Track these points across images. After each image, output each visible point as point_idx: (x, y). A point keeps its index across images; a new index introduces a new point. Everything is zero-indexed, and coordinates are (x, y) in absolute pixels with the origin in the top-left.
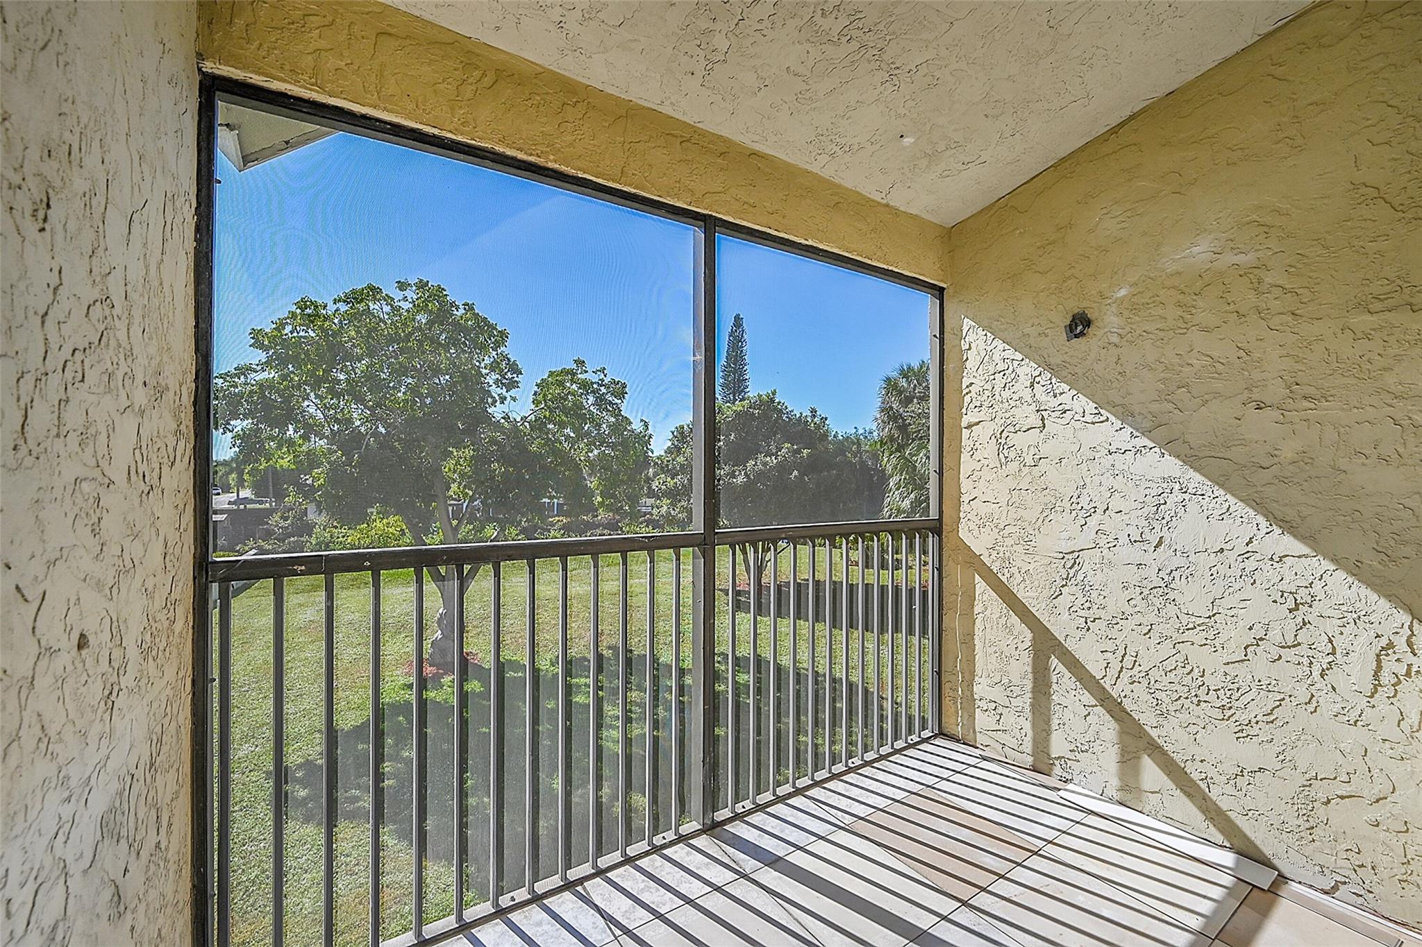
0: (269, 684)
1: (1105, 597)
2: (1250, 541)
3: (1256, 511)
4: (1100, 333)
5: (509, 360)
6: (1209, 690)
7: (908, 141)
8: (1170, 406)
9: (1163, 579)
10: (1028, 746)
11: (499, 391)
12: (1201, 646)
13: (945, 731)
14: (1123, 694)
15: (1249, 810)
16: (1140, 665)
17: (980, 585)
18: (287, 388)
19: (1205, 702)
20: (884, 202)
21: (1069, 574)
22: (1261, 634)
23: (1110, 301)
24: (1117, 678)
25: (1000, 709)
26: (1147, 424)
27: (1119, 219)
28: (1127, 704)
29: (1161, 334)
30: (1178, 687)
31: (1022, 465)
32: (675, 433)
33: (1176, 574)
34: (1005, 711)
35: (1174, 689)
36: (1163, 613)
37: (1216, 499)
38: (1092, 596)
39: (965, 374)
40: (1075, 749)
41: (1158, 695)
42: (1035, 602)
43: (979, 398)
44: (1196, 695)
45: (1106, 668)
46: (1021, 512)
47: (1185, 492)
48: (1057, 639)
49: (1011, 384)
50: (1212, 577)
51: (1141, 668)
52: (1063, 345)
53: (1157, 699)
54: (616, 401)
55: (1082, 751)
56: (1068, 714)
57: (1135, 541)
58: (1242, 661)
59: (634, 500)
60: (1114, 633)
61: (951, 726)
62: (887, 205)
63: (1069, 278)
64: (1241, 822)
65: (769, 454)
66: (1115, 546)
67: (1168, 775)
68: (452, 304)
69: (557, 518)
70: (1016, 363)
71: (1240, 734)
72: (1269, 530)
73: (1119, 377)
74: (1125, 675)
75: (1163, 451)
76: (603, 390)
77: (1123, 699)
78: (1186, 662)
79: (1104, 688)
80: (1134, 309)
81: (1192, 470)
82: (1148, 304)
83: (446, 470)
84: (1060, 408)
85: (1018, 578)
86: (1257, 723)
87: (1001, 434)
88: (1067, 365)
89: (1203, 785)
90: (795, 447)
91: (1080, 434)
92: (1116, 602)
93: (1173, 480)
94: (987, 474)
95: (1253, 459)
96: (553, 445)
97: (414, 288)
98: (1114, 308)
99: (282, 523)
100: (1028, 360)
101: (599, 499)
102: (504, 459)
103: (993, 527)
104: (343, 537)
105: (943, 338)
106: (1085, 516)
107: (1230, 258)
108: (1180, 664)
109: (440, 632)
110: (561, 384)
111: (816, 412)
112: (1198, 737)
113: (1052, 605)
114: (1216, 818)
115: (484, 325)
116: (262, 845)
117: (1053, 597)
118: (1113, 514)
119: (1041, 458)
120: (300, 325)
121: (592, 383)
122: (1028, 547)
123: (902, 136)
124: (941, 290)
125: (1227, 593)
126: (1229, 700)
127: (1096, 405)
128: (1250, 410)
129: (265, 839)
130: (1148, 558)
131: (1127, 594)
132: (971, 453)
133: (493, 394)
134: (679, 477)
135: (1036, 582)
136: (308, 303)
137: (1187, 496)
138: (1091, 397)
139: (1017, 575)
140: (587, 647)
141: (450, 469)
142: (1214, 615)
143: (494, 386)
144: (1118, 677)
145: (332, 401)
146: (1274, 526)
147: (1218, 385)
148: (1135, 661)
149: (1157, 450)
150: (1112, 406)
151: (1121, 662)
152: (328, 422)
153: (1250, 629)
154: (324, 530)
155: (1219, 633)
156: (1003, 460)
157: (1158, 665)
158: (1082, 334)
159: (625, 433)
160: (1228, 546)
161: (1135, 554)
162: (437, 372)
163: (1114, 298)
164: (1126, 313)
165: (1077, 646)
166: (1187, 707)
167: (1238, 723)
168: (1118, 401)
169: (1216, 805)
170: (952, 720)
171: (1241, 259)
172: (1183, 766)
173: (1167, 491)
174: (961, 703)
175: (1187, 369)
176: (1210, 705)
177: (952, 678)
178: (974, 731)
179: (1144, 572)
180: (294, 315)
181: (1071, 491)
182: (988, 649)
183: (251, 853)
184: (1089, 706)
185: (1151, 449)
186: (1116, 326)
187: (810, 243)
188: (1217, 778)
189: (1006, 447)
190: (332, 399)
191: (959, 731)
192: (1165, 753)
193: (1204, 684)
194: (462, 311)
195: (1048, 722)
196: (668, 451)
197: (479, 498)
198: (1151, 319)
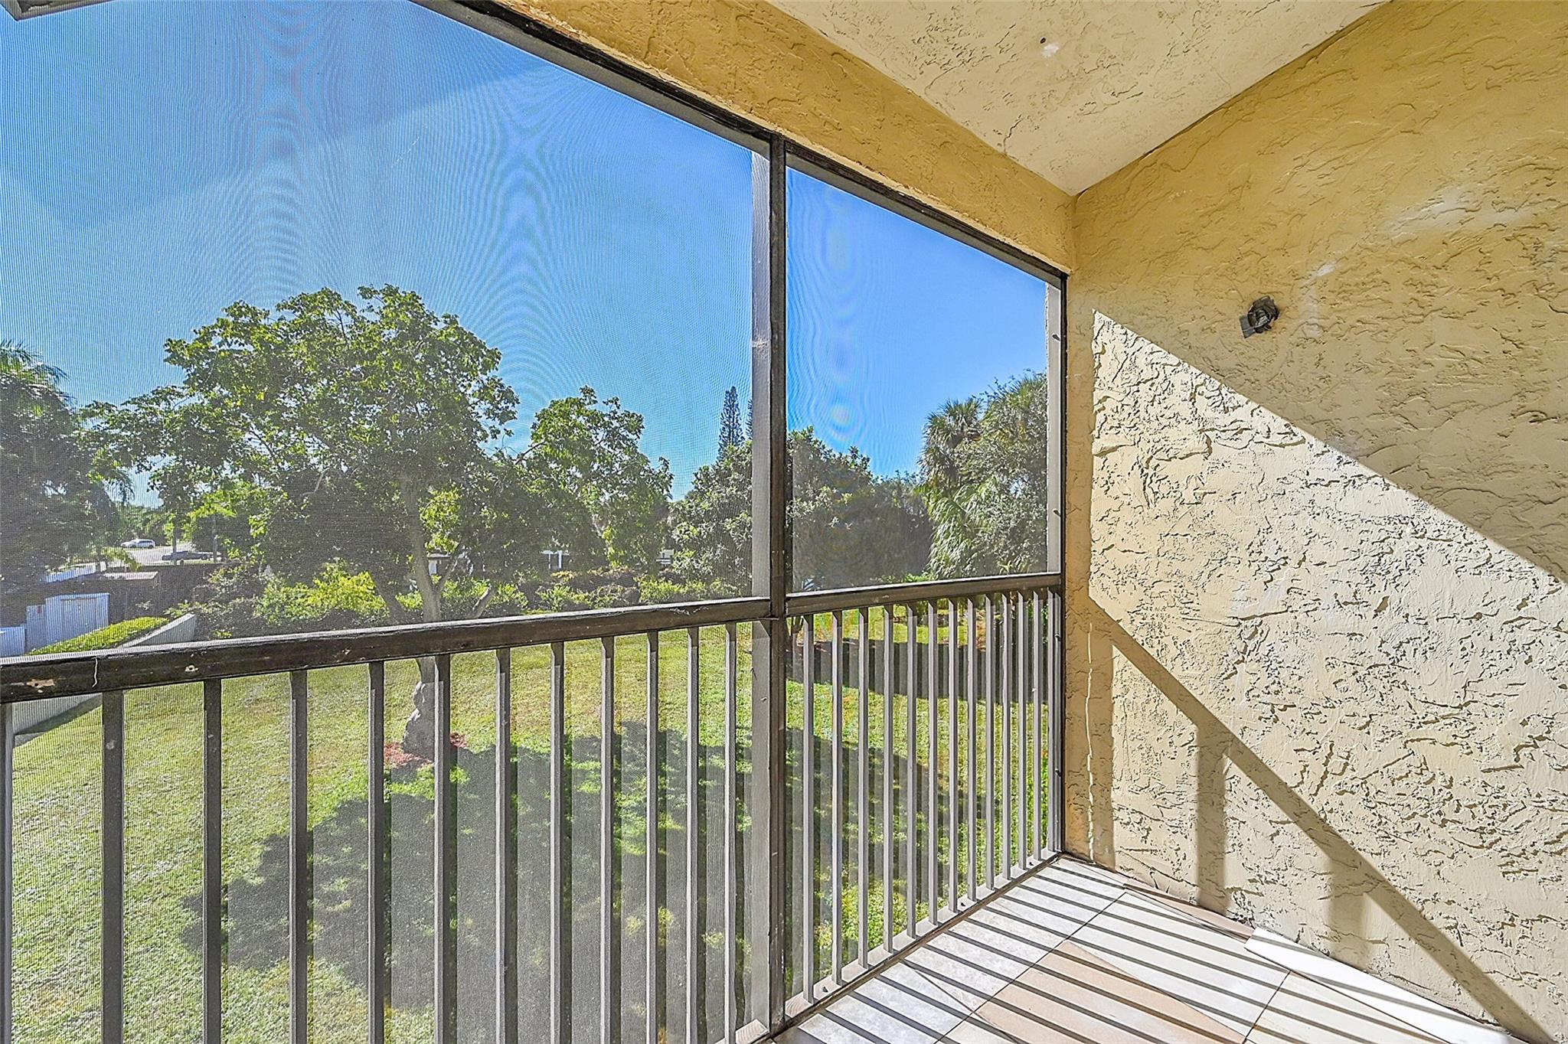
0: (198, 781)
1: (1300, 678)
2: (1524, 603)
3: (1532, 562)
4: (1291, 326)
5: (502, 386)
6: (1459, 805)
7: (1050, 48)
8: (1398, 421)
9: (1388, 655)
10: (1190, 872)
11: (490, 422)
12: (1447, 745)
13: (1070, 849)
14: (1327, 808)
15: (1525, 973)
16: (1353, 770)
17: (1119, 659)
18: (220, 416)
19: (1454, 822)
20: (1000, 150)
21: (1246, 646)
22: (1542, 730)
23: (1308, 281)
24: (1319, 787)
25: (1147, 823)
26: (1363, 446)
27: (1320, 172)
28: (1335, 822)
29: (1385, 323)
30: (1412, 801)
31: (1178, 503)
32: (699, 476)
33: (1409, 648)
34: (1154, 825)
35: (1405, 803)
36: (1388, 699)
37: (1470, 546)
38: (1282, 676)
39: (1096, 386)
40: (1257, 878)
41: (1380, 809)
42: (1197, 683)
43: (1116, 416)
44: (1440, 813)
45: (1302, 772)
46: (1177, 565)
47: (1422, 537)
48: (1229, 732)
49: (1162, 397)
50: (1465, 653)
51: (1354, 774)
52: (1237, 344)
53: (1380, 816)
54: (631, 436)
55: (1267, 882)
56: (1245, 832)
57: (1346, 603)
58: (1511, 768)
59: (652, 550)
60: (1314, 725)
61: (1077, 843)
62: (1004, 155)
63: (1246, 254)
64: (1510, 989)
65: (805, 499)
66: (1316, 609)
67: (1396, 920)
68: (430, 317)
69: (562, 573)
70: (1169, 369)
71: (1509, 868)
72: (1552, 589)
73: (1321, 384)
74: (1331, 784)
75: (1387, 481)
76: (615, 423)
77: (1328, 815)
78: (1424, 767)
79: (1299, 799)
80: (1344, 292)
81: (1432, 507)
82: (1364, 284)
83: (426, 517)
84: (1234, 426)
85: (1173, 651)
86: (1535, 853)
87: (1148, 462)
88: (1244, 369)
89: (1451, 936)
90: (835, 491)
91: (1262, 461)
92: (1317, 684)
93: (1404, 520)
94: (1127, 516)
95: (1527, 491)
96: (556, 487)
97: (381, 296)
98: (1313, 292)
99: (225, 582)
100: (1186, 364)
101: (611, 550)
102: (498, 505)
103: (1136, 584)
104: (303, 597)
105: (1066, 338)
106: (1271, 569)
107: (1490, 216)
108: (1414, 770)
109: (417, 711)
110: (566, 415)
111: (857, 452)
112: (1443, 869)
113: (1222, 687)
114: (1470, 981)
115: (469, 343)
116: (172, 997)
117: (1224, 676)
118: (1311, 567)
119: (1205, 493)
120: (232, 335)
121: (603, 415)
122: (1188, 611)
123: (1043, 41)
124: (1063, 277)
125: (1487, 673)
126: (1491, 821)
127: (1286, 422)
128: (1523, 424)
129: (176, 989)
130: (1367, 625)
131: (1332, 675)
132: (1106, 488)
133: (483, 427)
134: (704, 525)
135: (1199, 657)
136: (243, 309)
137: (1424, 543)
138: (1280, 411)
139: (1172, 647)
140: (597, 723)
141: (430, 517)
142: (1466, 704)
143: (484, 417)
144: (1321, 785)
145: (280, 434)
146: (1561, 582)
147: (1470, 390)
148: (1346, 764)
149: (1378, 480)
150: (1311, 423)
151: (1325, 764)
152: (275, 460)
153: (1524, 723)
154: (279, 589)
155: (1474, 729)
156: (1151, 496)
157: (1381, 769)
158: (1266, 327)
159: (642, 473)
160: (1489, 610)
161: (1347, 620)
162: (411, 398)
163: (1312, 278)
164: (1331, 297)
165: (1259, 742)
166: (1426, 828)
167: (1505, 853)
168: (1320, 415)
169: (1472, 963)
170: (1080, 834)
171: (1507, 217)
172: (1420, 907)
173: (1393, 535)
174: (1092, 814)
175: (1423, 371)
176: (1461, 826)
177: (1079, 780)
178: (1112, 851)
179: (1357, 645)
180: (224, 324)
181: (1249, 535)
182: (1130, 744)
183: (156, 1009)
184: (1277, 823)
185: (1368, 479)
186: (1316, 315)
187: (910, 192)
188: (1472, 926)
189: (1154, 479)
190: (280, 431)
191: (1090, 850)
192: (1392, 890)
193: (1451, 797)
194: (441, 325)
195: (1220, 841)
196: (691, 496)
197: (465, 550)
198: (1369, 303)
